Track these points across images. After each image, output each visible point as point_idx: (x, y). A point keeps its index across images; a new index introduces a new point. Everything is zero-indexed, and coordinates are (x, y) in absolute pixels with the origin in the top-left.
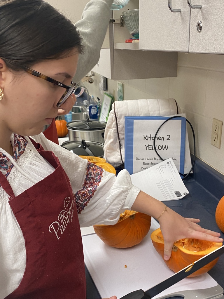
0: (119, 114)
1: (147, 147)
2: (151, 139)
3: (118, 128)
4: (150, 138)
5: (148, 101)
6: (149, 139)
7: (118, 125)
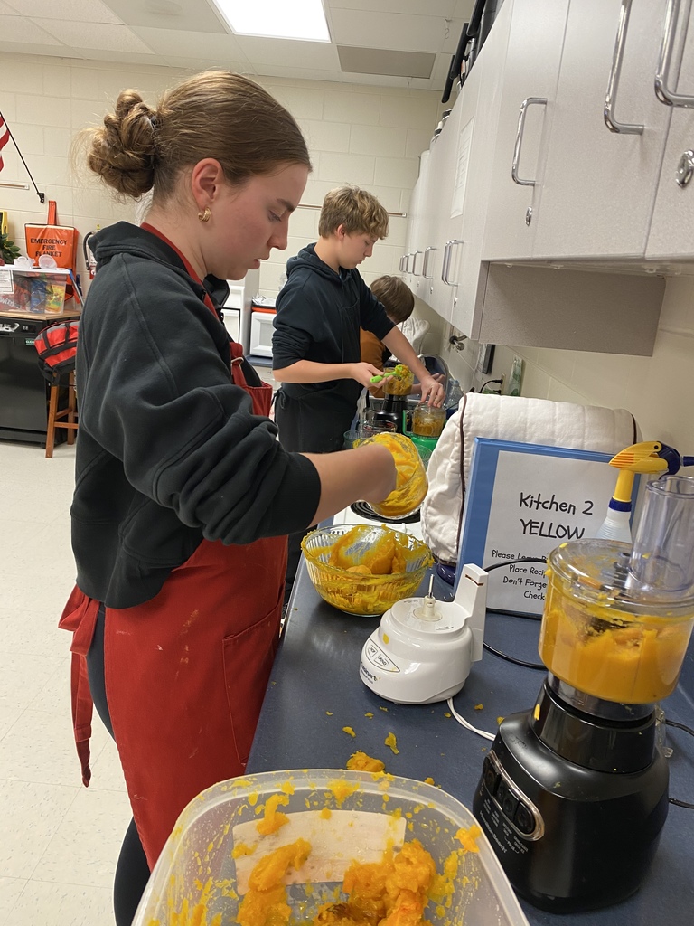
0: (471, 428)
1: (525, 526)
2: (540, 505)
3: (465, 464)
4: (538, 502)
5: (557, 408)
6: (535, 504)
7: (465, 454)
